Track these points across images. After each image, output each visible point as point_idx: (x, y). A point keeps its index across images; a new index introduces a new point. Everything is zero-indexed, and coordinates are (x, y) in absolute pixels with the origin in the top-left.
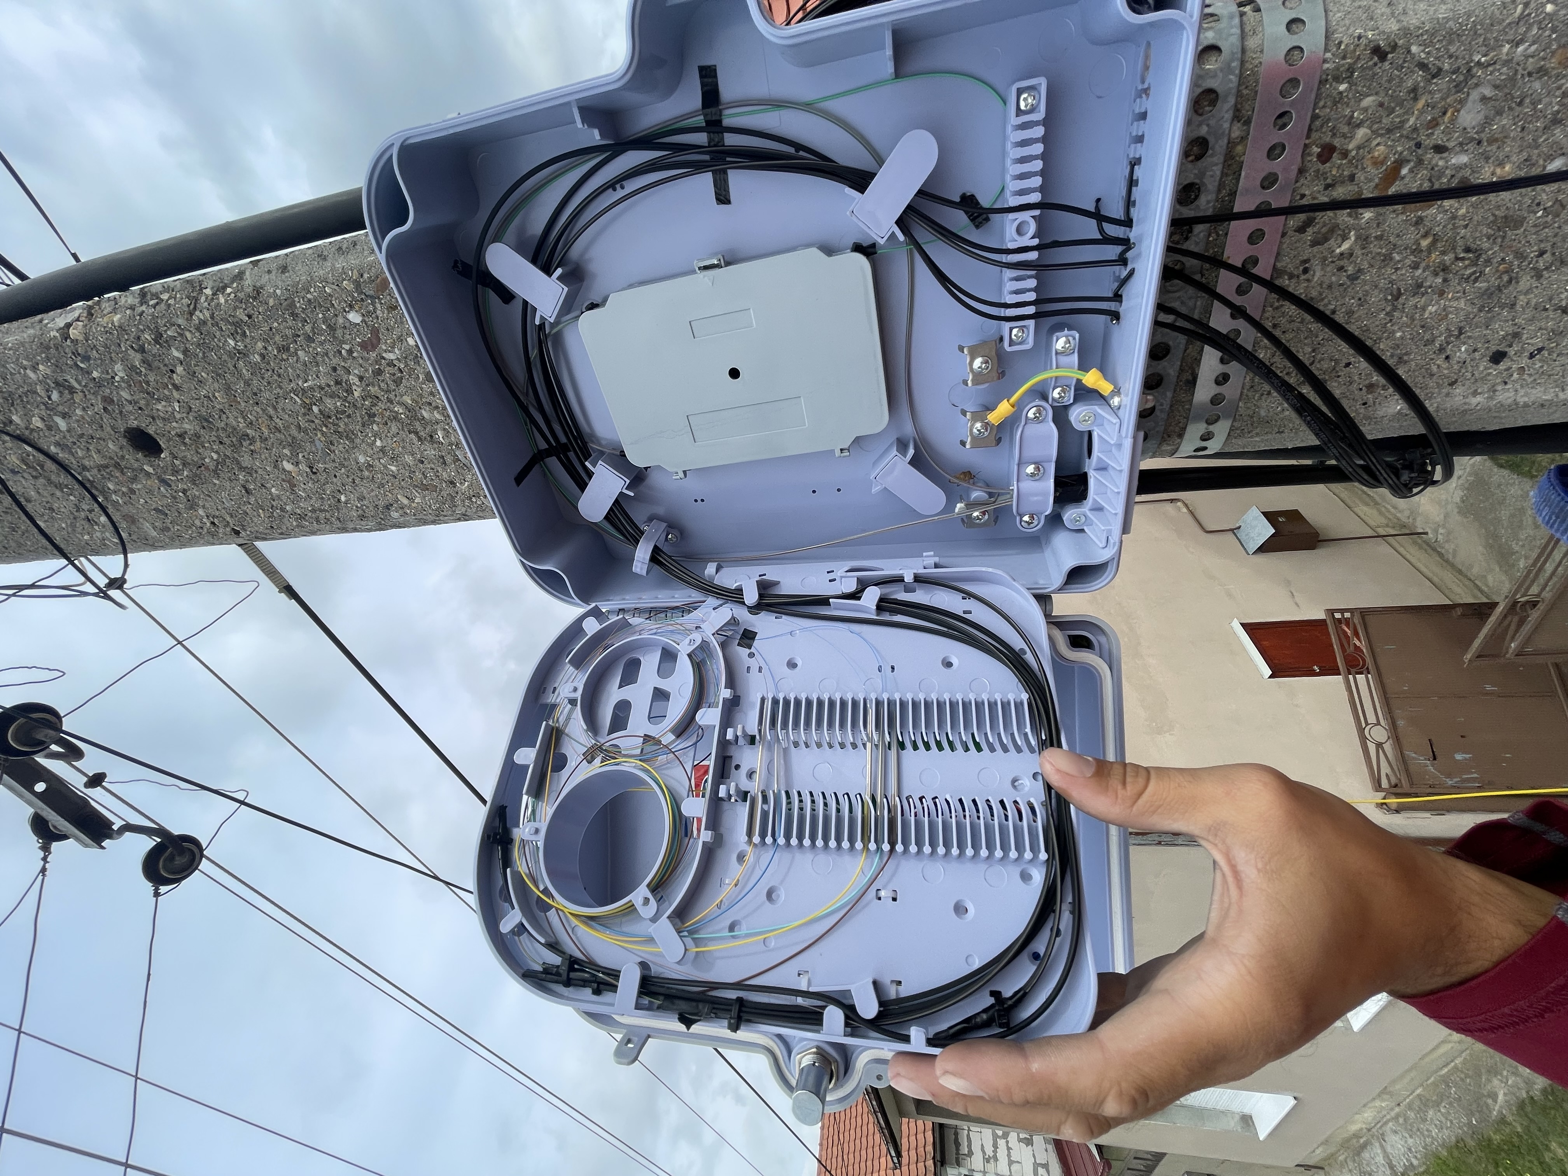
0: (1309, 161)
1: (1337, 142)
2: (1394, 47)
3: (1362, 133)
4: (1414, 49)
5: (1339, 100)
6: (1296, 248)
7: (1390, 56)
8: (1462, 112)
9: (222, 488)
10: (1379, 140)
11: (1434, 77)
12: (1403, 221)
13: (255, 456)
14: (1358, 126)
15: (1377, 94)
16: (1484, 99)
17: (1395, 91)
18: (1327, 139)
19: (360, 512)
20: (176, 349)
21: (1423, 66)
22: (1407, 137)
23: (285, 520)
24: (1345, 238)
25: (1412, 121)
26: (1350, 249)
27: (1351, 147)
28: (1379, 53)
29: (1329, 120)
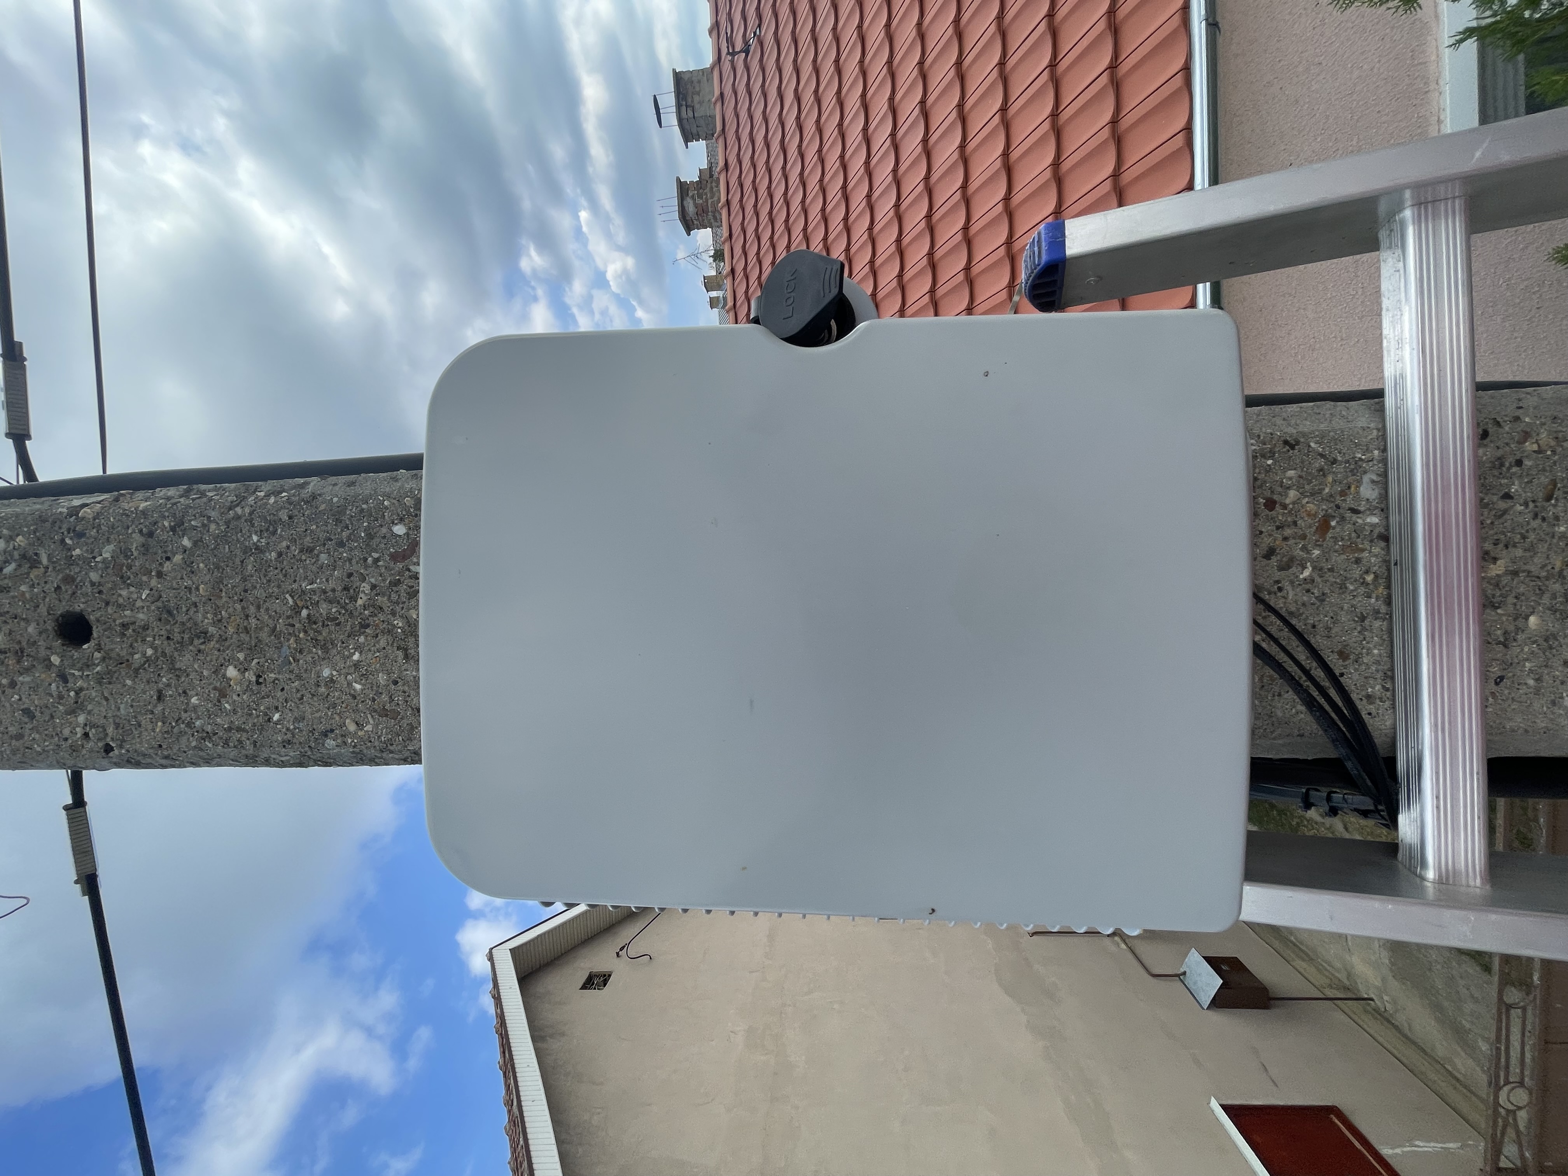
0: (1259, 508)
1: (1276, 497)
2: (1298, 443)
3: (1293, 494)
4: (1312, 445)
5: (1268, 470)
6: (1267, 570)
7: (1296, 447)
8: (1362, 489)
9: (132, 690)
10: (1307, 499)
11: (1333, 463)
12: (1344, 559)
13: (201, 657)
14: (1289, 488)
15: (1295, 469)
16: (1373, 482)
17: (1308, 469)
18: (1268, 494)
19: (289, 736)
20: (189, 539)
21: (1322, 456)
22: (1327, 500)
23: (184, 740)
24: (1304, 568)
25: (1327, 490)
26: (1310, 575)
27: (1288, 501)
28: (1290, 445)
29: (1265, 482)
